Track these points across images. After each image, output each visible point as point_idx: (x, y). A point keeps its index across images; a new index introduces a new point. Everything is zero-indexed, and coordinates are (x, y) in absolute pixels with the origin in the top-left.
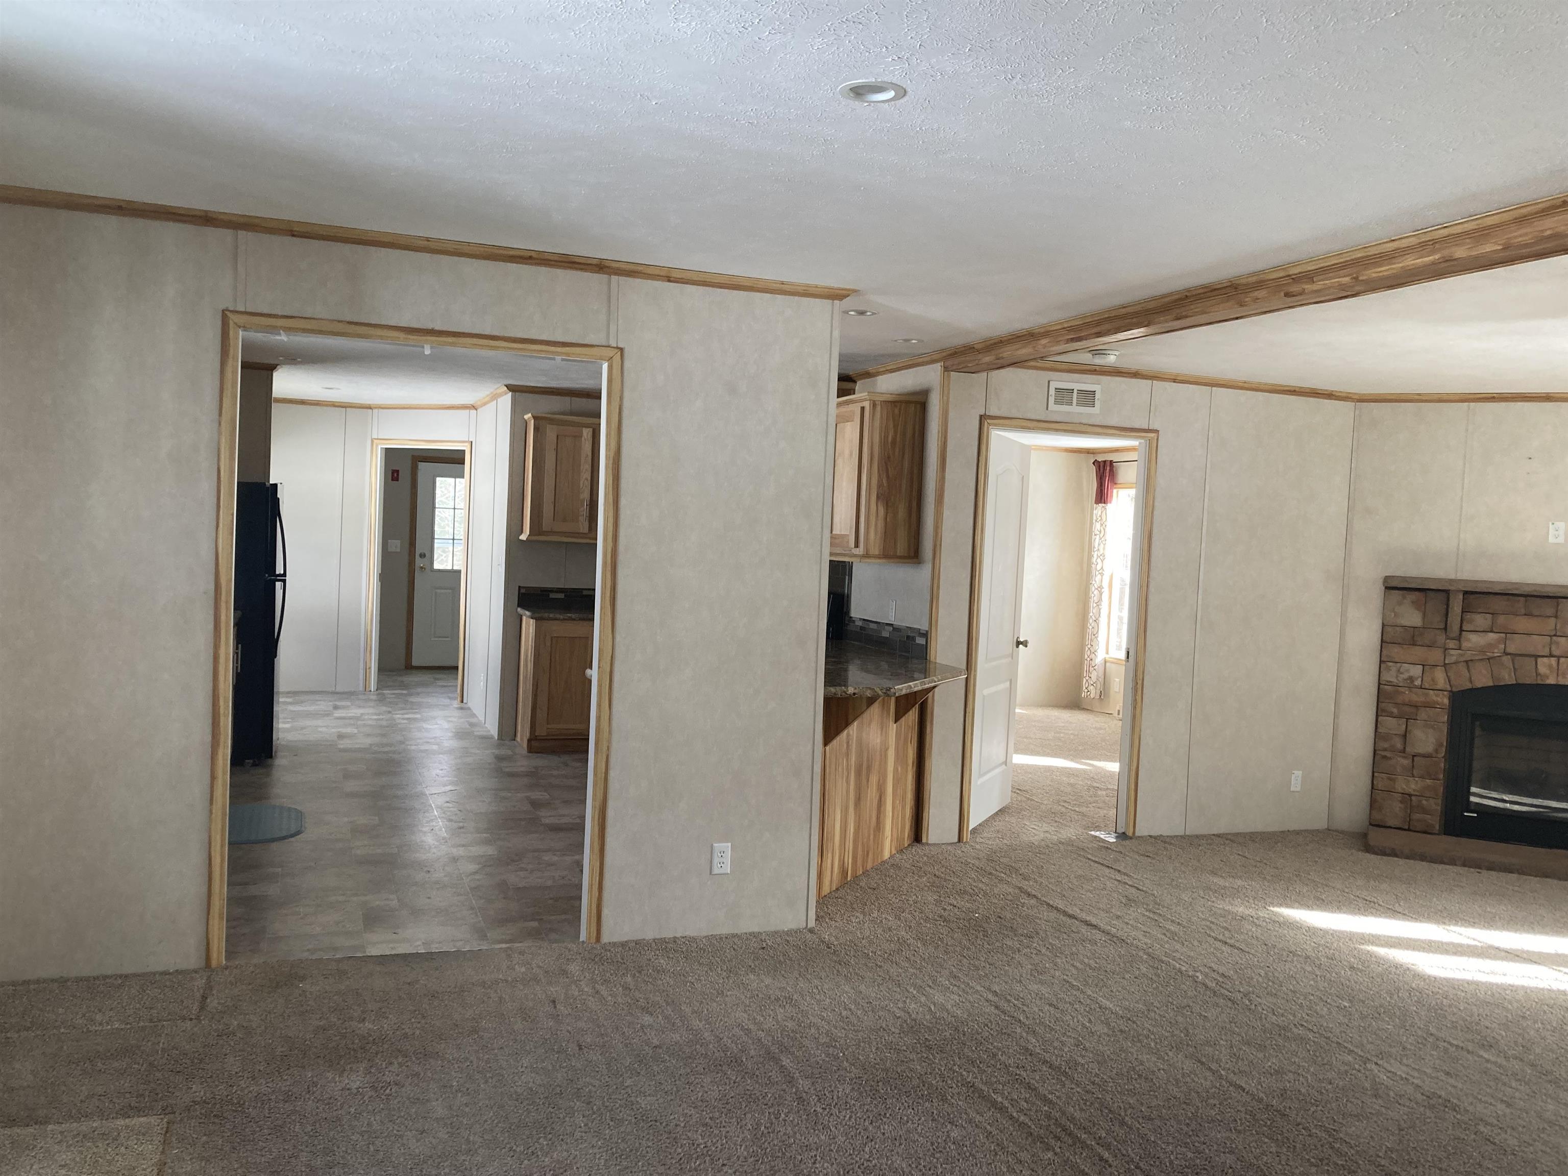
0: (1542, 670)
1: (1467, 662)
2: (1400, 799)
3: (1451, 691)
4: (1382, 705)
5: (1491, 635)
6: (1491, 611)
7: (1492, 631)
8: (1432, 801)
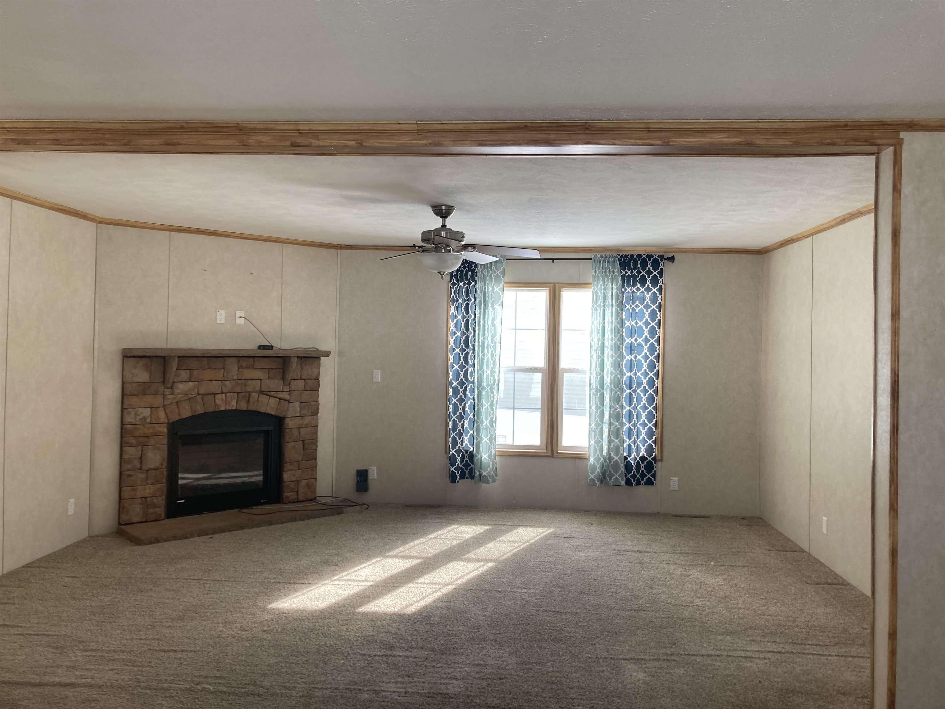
0: (218, 402)
1: (177, 402)
2: (140, 502)
3: (168, 423)
4: (124, 439)
5: (191, 383)
6: (189, 368)
7: (190, 381)
8: (159, 498)
